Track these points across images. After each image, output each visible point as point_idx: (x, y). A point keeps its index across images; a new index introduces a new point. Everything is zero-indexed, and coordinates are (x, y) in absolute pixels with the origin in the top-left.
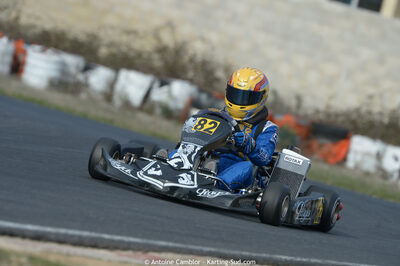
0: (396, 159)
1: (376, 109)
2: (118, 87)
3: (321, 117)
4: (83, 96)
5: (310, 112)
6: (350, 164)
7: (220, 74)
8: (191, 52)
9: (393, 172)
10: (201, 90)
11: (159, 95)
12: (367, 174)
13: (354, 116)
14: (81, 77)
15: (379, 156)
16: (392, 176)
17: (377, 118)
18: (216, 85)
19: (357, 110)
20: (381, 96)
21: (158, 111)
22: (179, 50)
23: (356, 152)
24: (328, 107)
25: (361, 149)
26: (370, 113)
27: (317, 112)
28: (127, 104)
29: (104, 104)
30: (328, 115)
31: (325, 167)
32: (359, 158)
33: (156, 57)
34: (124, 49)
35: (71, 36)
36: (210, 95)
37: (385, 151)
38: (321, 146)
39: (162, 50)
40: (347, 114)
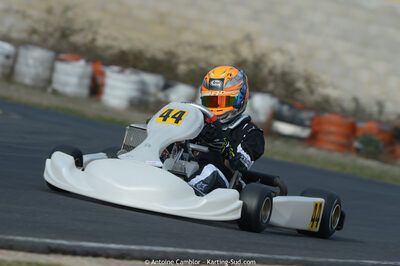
7: (300, 85)
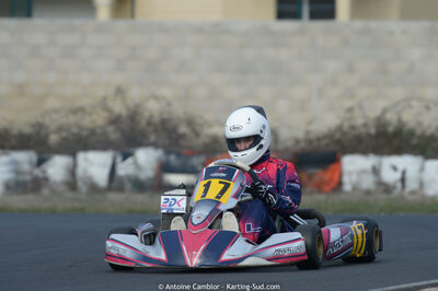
0: (395, 169)
1: (359, 122)
2: (80, 172)
3: (302, 145)
4: (45, 191)
5: (290, 144)
6: (347, 187)
8: (146, 114)
9: (396, 182)
10: (168, 152)
11: (124, 169)
12: (368, 192)
13: (338, 136)
14: (37, 172)
15: (376, 171)
16: (395, 188)
17: (363, 130)
18: (182, 142)
19: (339, 128)
20: (361, 106)
21: (128, 186)
22: (134, 115)
23: (350, 173)
24: (307, 132)
25: (355, 168)
26: (353, 128)
27: (297, 141)
28: (94, 187)
29: (70, 194)
30: (310, 142)
31: (321, 198)
32: (354, 178)
33: (111, 129)
34: (75, 130)
35: (15, 132)
36: (179, 155)
37: (380, 164)
38: (310, 176)
39: (115, 121)
40: (329, 136)
